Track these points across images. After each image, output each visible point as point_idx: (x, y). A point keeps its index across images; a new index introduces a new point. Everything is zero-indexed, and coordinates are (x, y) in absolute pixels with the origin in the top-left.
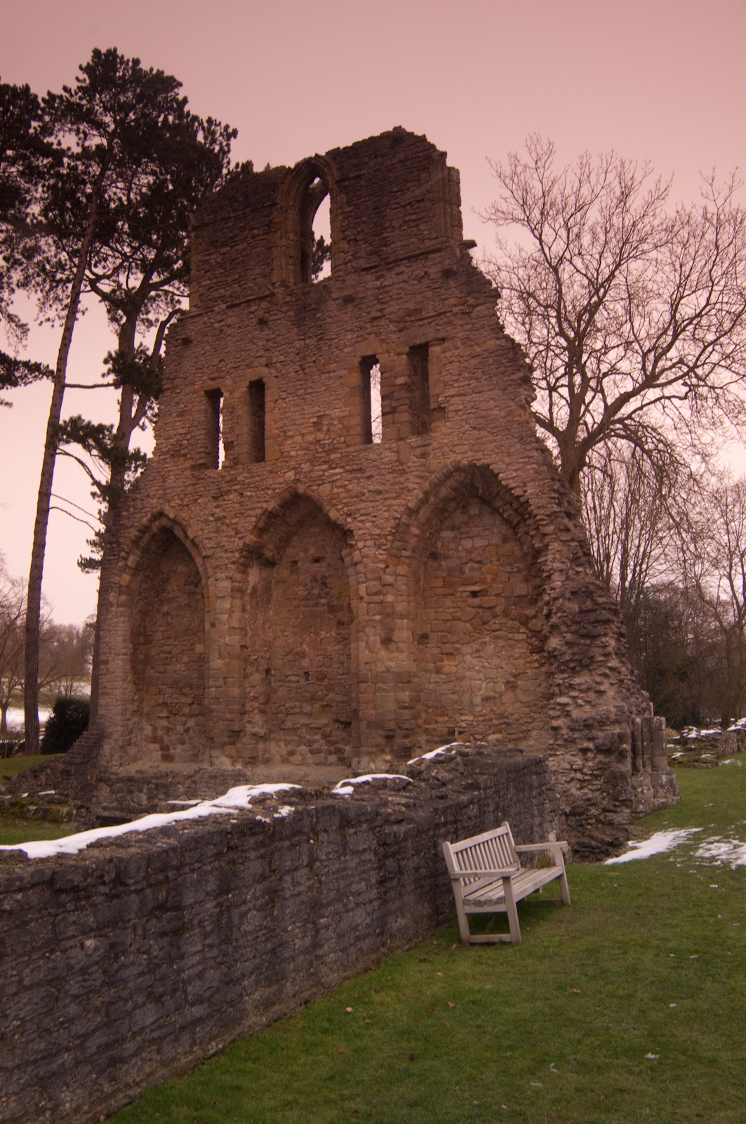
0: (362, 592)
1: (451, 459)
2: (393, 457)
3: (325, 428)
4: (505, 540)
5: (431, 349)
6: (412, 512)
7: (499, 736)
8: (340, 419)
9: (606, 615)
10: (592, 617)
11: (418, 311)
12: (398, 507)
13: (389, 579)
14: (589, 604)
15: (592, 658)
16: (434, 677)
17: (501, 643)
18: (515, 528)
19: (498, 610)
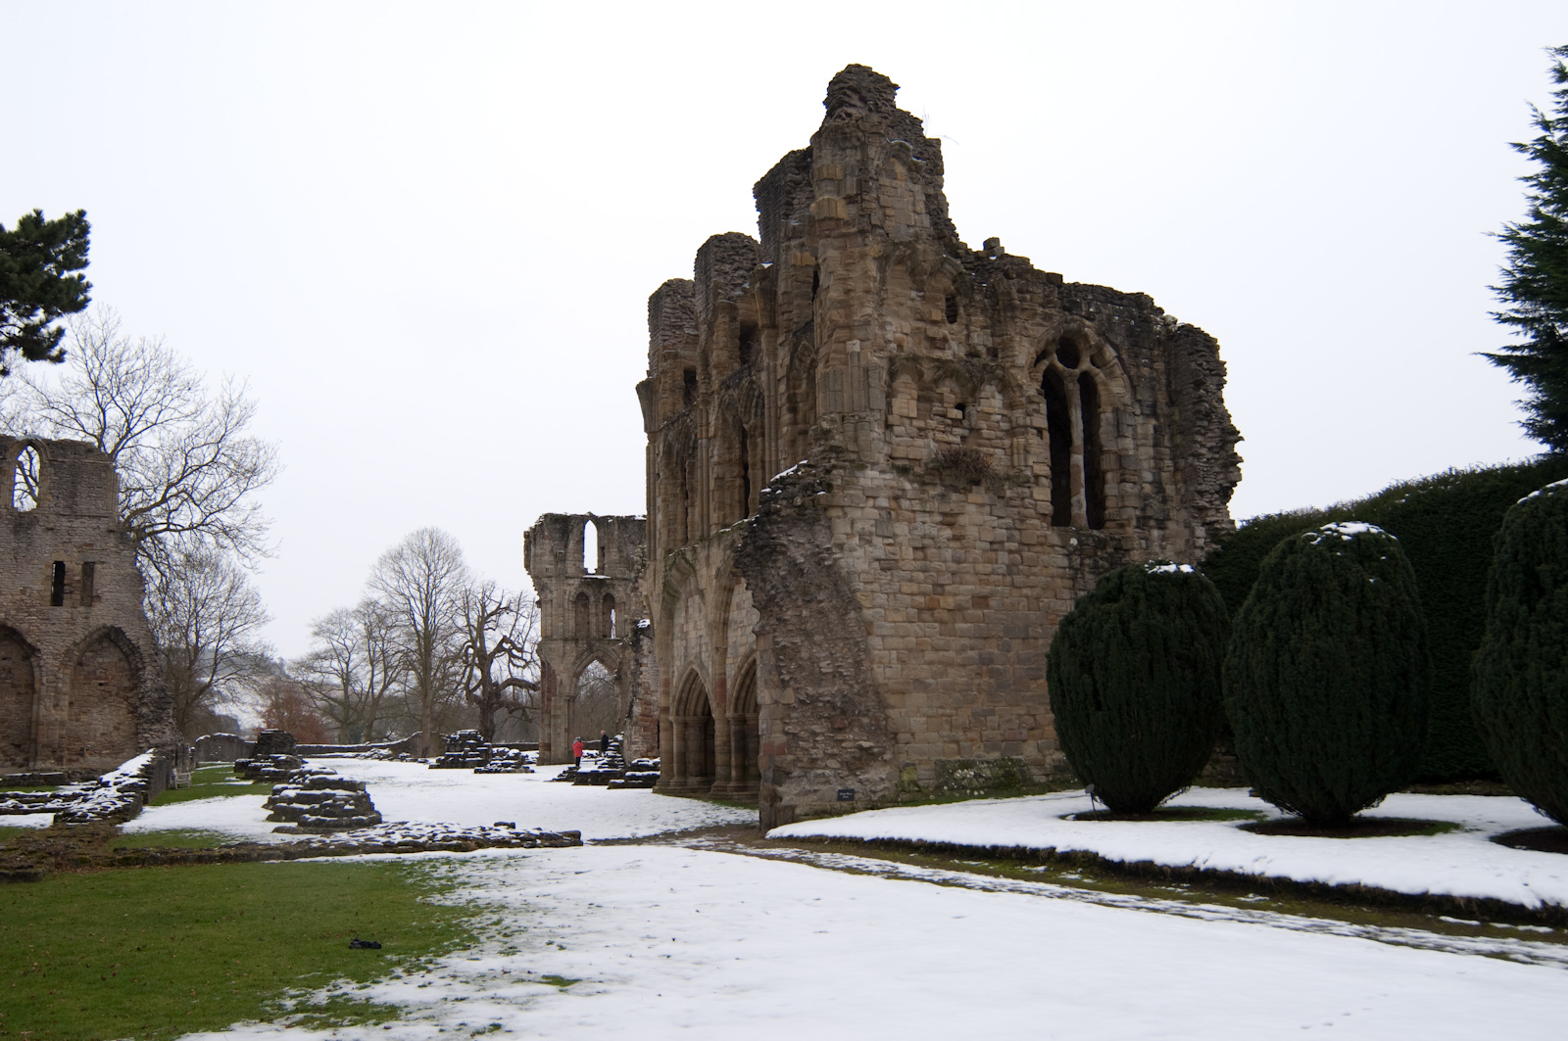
0: (44, 680)
1: (101, 622)
2: (69, 616)
3: (28, 594)
4: (120, 660)
5: (96, 566)
6: (75, 644)
7: (108, 751)
8: (38, 591)
9: (170, 700)
10: (164, 700)
11: (91, 545)
12: (69, 641)
13: (61, 676)
14: (163, 694)
15: (162, 719)
16: (75, 723)
17: (113, 708)
18: (127, 657)
19: (114, 693)
